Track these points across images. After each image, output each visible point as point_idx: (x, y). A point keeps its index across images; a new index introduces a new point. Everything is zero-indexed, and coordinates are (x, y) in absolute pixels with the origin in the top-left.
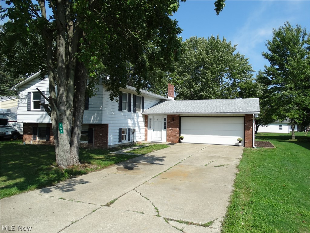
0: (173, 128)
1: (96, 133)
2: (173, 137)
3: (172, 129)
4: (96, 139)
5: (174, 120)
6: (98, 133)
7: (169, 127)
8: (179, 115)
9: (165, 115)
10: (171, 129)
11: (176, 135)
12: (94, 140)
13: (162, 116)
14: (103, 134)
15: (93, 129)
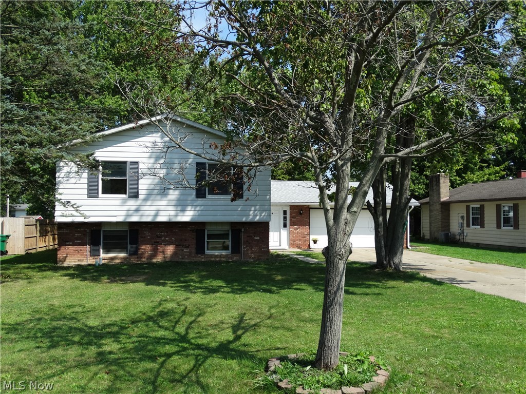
0: (300, 226)
1: (248, 236)
2: (300, 240)
3: (299, 228)
4: (247, 247)
5: (301, 214)
6: (251, 236)
7: (292, 224)
8: (309, 206)
9: (286, 205)
10: (297, 228)
11: (305, 237)
12: (244, 248)
13: (281, 207)
14: (260, 238)
15: (243, 230)
